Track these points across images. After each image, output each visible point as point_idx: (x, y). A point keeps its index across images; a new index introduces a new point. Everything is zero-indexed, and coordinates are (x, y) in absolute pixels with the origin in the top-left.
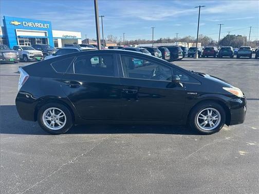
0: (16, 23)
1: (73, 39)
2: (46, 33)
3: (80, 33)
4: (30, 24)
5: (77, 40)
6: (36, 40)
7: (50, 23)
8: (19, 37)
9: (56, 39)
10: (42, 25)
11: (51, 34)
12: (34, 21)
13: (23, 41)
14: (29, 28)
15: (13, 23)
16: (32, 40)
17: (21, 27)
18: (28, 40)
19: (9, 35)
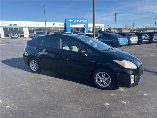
0: (71, 21)
1: (99, 28)
2: (84, 25)
3: (104, 25)
4: (77, 21)
5: (101, 28)
6: (79, 29)
7: (87, 19)
8: (71, 28)
9: (90, 28)
10: (83, 21)
11: (87, 26)
12: (79, 19)
13: (73, 30)
14: (77, 23)
15: (69, 21)
16: (78, 29)
17: (73, 22)
18: (76, 29)
19: (67, 27)
